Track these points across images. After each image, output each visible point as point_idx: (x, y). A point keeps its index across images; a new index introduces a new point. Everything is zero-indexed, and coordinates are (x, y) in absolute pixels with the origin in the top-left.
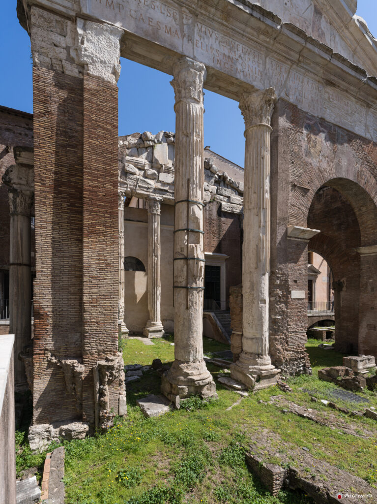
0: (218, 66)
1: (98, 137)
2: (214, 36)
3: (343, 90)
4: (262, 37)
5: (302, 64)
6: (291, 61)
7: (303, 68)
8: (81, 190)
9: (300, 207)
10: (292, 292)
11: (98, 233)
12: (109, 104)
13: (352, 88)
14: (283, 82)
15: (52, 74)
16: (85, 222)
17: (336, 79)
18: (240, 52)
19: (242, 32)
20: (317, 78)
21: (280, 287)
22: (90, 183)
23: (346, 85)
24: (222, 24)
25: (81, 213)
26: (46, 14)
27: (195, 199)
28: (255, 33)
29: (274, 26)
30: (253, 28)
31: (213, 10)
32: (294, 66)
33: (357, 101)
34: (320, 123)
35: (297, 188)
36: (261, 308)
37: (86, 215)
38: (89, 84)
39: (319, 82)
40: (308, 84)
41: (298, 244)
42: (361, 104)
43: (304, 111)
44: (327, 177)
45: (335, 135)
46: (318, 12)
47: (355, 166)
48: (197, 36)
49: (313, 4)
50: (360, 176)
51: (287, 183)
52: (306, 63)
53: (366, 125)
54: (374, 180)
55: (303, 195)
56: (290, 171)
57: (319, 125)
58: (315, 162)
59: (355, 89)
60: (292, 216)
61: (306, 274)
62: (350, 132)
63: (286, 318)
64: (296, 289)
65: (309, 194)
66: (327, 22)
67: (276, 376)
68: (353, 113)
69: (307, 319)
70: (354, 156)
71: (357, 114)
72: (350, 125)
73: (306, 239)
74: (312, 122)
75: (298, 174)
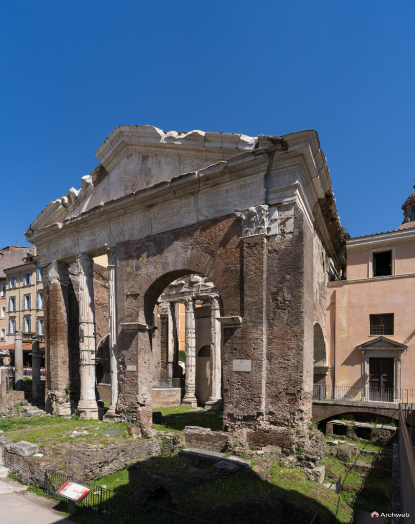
3: (162, 203)
4: (102, 217)
5: (127, 212)
6: (121, 215)
7: (129, 213)
9: (133, 308)
10: (127, 367)
11: (53, 344)
13: (167, 196)
14: (121, 230)
16: (50, 340)
17: (152, 201)
19: (94, 223)
20: (141, 211)
21: (121, 363)
22: (51, 325)
23: (162, 198)
24: (87, 227)
27: (81, 322)
28: (99, 219)
29: (100, 210)
30: (97, 218)
31: (81, 225)
32: (125, 216)
33: (179, 199)
34: (147, 241)
35: (130, 296)
37: (50, 338)
38: (51, 289)
40: (136, 219)
41: (131, 335)
42: (186, 198)
43: (133, 241)
44: (154, 278)
45: (161, 241)
46: (145, 158)
47: (184, 256)
48: (80, 241)
49: (141, 156)
50: (190, 262)
51: (124, 295)
52: (129, 210)
53: (198, 210)
54: (209, 256)
55: (135, 300)
56: (125, 287)
57: (146, 243)
58: (143, 271)
59: (170, 194)
60: (128, 316)
61: (137, 354)
62: (174, 230)
63: (124, 383)
64: (130, 365)
65: (139, 297)
66: (153, 157)
67: (115, 418)
68: (180, 210)
69: (138, 386)
70: (182, 247)
71: (184, 209)
72: (178, 222)
73: (135, 329)
74: (140, 244)
75: (131, 286)
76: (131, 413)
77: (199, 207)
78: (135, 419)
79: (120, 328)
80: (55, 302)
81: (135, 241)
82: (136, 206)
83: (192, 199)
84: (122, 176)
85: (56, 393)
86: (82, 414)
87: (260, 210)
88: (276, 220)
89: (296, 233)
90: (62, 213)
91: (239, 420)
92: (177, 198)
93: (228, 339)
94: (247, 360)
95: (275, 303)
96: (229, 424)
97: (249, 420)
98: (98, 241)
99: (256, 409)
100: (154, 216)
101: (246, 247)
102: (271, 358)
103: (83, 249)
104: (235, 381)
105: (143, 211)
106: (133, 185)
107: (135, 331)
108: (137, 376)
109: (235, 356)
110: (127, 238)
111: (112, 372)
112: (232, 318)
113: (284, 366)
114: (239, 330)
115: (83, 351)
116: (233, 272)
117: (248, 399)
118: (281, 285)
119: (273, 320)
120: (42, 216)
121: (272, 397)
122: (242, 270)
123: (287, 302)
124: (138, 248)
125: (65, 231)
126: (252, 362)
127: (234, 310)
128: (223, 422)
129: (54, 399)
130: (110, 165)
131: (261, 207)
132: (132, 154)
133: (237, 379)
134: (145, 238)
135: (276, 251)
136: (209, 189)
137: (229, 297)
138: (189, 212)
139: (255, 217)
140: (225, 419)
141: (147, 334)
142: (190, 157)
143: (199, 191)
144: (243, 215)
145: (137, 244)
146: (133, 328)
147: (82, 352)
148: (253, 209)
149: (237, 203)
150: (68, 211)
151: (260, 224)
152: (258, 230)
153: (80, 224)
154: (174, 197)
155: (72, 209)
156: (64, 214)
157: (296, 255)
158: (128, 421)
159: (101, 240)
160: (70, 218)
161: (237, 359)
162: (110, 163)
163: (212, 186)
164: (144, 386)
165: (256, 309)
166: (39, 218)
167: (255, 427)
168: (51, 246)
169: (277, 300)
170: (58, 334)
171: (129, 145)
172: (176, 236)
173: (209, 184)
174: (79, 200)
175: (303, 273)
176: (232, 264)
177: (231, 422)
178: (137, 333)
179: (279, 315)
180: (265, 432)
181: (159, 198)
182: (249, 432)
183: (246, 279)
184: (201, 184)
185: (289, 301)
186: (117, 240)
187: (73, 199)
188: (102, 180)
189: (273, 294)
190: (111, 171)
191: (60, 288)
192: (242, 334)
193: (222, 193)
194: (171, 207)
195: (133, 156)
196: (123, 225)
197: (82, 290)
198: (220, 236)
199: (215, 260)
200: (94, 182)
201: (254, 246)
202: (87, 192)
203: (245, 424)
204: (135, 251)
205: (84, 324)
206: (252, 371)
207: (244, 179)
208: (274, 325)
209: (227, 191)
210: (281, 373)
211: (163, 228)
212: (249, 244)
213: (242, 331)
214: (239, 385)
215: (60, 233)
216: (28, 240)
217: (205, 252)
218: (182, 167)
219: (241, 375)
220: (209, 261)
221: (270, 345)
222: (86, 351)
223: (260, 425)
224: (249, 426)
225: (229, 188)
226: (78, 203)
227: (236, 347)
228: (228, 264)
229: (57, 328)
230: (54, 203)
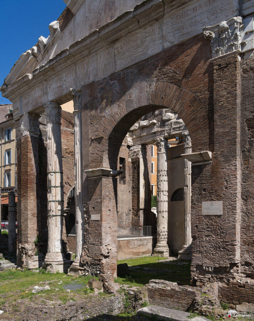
1: (24, 159)
2: (54, 82)
3: (126, 35)
4: (68, 62)
5: (92, 52)
6: (86, 56)
7: (93, 52)
8: (21, 180)
9: (97, 152)
10: (92, 216)
11: (24, 196)
12: (26, 144)
13: (131, 27)
14: (86, 72)
16: (22, 192)
17: (115, 36)
18: (64, 78)
19: (61, 69)
20: (105, 48)
21: (86, 212)
22: (23, 178)
23: (125, 30)
24: (54, 74)
27: (49, 172)
28: (65, 64)
30: (63, 63)
32: (89, 57)
33: (144, 28)
34: (110, 80)
35: (94, 141)
38: (22, 141)
39: (107, 48)
40: (101, 58)
41: (95, 181)
42: (150, 26)
43: (98, 81)
44: (118, 118)
45: (124, 77)
47: (148, 90)
48: (48, 89)
50: (155, 95)
51: (88, 141)
52: (93, 49)
53: (162, 37)
54: (175, 86)
55: (99, 143)
56: (90, 131)
58: (107, 113)
59: (134, 25)
60: (92, 161)
61: (101, 202)
62: (139, 63)
63: (88, 234)
64: (94, 213)
65: (103, 140)
67: (80, 271)
68: (144, 40)
69: (101, 236)
71: (148, 38)
72: (142, 54)
73: (99, 176)
74: (104, 84)
75: (96, 129)
76: (95, 265)
77: (164, 33)
78: (98, 272)
79: (85, 175)
80: (26, 154)
81: (100, 81)
82: (100, 44)
83: (156, 26)
84: (87, 15)
85: (26, 246)
86: (49, 267)
87: (232, 23)
88: (251, 32)
90: (32, 64)
91: (209, 272)
92: (140, 28)
93: (197, 178)
94: (217, 202)
95: (251, 132)
96: (198, 277)
97: (221, 272)
98: (64, 87)
99: (228, 259)
100: (118, 52)
101: (217, 70)
102: (246, 197)
103: (51, 97)
104: (205, 226)
106: (98, 23)
107: (99, 177)
108: (100, 226)
109: (205, 198)
110: (91, 79)
111: (77, 223)
112: (201, 154)
114: (208, 168)
115: (50, 202)
116: (202, 101)
117: (219, 248)
119: (249, 151)
120: (14, 69)
121: (248, 245)
122: (211, 97)
124: (102, 89)
125: (35, 81)
126: (223, 203)
127: (203, 144)
128: (191, 275)
129: (24, 253)
130: (75, 6)
131: (233, 19)
133: (207, 225)
134: (109, 76)
135: (252, 69)
136: (174, 11)
137: (197, 130)
138: (153, 41)
139: (226, 33)
140: (193, 271)
141: (110, 180)
143: (164, 15)
144: (212, 33)
145: (102, 84)
146: (97, 174)
147: (50, 203)
148: (224, 23)
149: (206, 20)
150: (37, 61)
151: (233, 40)
152: (230, 47)
153: (48, 72)
154: (138, 27)
155: (41, 58)
156: (34, 64)
158: (92, 274)
159: (67, 86)
160: (38, 67)
161: (206, 201)
162: (76, 4)
163: (178, 7)
164: (108, 236)
165: (228, 140)
166: (12, 72)
167: (229, 281)
168: (23, 98)
170: (29, 186)
172: (140, 70)
173: (174, 5)
174: (48, 47)
176: (200, 92)
177: (199, 275)
178: (101, 179)
180: (240, 286)
181: (122, 31)
182: (221, 286)
183: (217, 107)
184: (166, 7)
186: (82, 83)
187: (42, 47)
188: (68, 23)
189: (248, 120)
190: (76, 12)
191: (30, 139)
192: (213, 172)
193: (189, 13)
194: (135, 38)
196: (88, 67)
197: (50, 139)
198: (187, 62)
199: (181, 90)
200: (61, 27)
201: (225, 67)
202: (54, 38)
203: (216, 277)
204: (100, 92)
205: (51, 174)
206: (224, 214)
208: (251, 157)
209: (195, 10)
211: (126, 63)
212: (219, 65)
213: (213, 167)
214: (209, 231)
215: (31, 84)
216: (3, 95)
217: (171, 83)
219: (211, 219)
220: (175, 92)
221: (245, 182)
222: (53, 201)
223: (234, 278)
224: (221, 280)
225: (196, 5)
226: (47, 51)
227: (205, 186)
228: (196, 93)
229: (27, 180)
230: (25, 55)
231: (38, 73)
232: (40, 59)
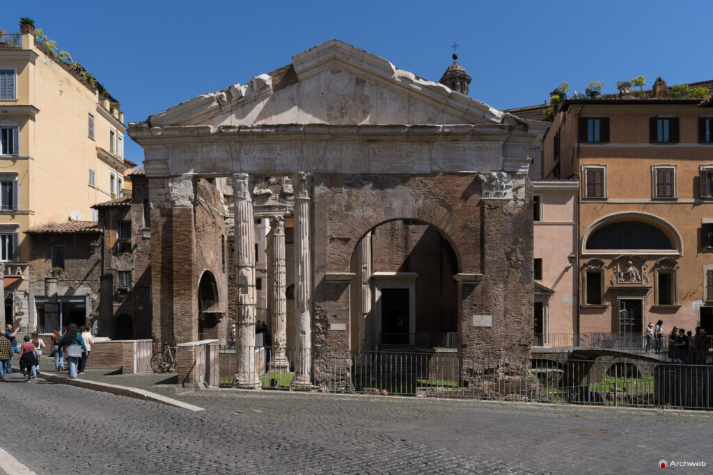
0: (260, 168)
1: (181, 240)
2: (256, 149)
3: (388, 141)
4: (293, 136)
6: (325, 140)
7: (338, 141)
8: (172, 270)
9: (341, 254)
10: (331, 325)
11: (180, 295)
12: (186, 220)
14: (320, 157)
15: (159, 210)
16: (174, 289)
17: (376, 137)
18: (278, 151)
20: (356, 142)
21: (320, 321)
22: (177, 267)
23: (390, 137)
24: (260, 140)
25: (172, 283)
26: (155, 180)
27: (243, 265)
28: (287, 136)
29: (298, 129)
30: (284, 134)
32: (330, 142)
33: (411, 143)
34: (363, 179)
35: (336, 240)
36: (301, 337)
37: (175, 285)
38: (176, 212)
40: (347, 150)
41: (337, 286)
42: (419, 144)
43: (342, 174)
45: (383, 182)
46: (360, 82)
47: (414, 204)
48: (243, 155)
49: (354, 78)
50: (422, 211)
51: (325, 238)
53: (431, 159)
54: (445, 210)
55: (344, 245)
56: (328, 228)
57: (362, 181)
58: (357, 213)
59: (402, 137)
60: (332, 263)
61: (348, 310)
62: (404, 174)
63: (325, 346)
64: (336, 323)
65: (350, 242)
66: (372, 85)
68: (410, 154)
70: (412, 195)
71: (415, 154)
72: (406, 167)
73: (346, 280)
74: (353, 181)
75: (338, 227)
76: (337, 381)
77: (433, 157)
79: (319, 279)
80: (186, 233)
81: (345, 175)
83: (425, 148)
84: (322, 91)
87: (501, 177)
88: (510, 187)
89: (527, 202)
90: (210, 112)
91: (479, 374)
92: (408, 142)
93: (468, 295)
94: (487, 316)
95: (509, 262)
96: (469, 379)
97: (489, 372)
98: (278, 162)
100: (375, 153)
101: (487, 208)
102: (505, 313)
103: (249, 167)
104: (476, 336)
105: (359, 144)
106: (342, 108)
107: (345, 282)
108: (347, 337)
109: (476, 312)
110: (330, 168)
111: (304, 333)
113: (517, 320)
114: (479, 287)
115: (247, 305)
116: (472, 230)
117: (488, 354)
118: (514, 247)
119: (507, 277)
120: (178, 109)
121: (507, 350)
122: (482, 229)
123: (520, 262)
124: (350, 184)
125: (217, 137)
126: (492, 317)
127: (474, 266)
128: (462, 378)
131: (501, 173)
132: (340, 71)
133: (478, 335)
134: (360, 174)
135: (509, 214)
136: (446, 142)
138: (421, 159)
139: (496, 182)
140: (464, 375)
142: (424, 103)
143: (435, 141)
144: (485, 178)
145: (348, 179)
146: (345, 278)
147: (246, 307)
148: (495, 174)
149: (475, 163)
150: (221, 110)
151: (500, 189)
152: (498, 194)
153: (249, 135)
154: (405, 140)
155: (229, 109)
157: (527, 221)
159: (284, 162)
160: (237, 125)
161: (477, 315)
163: (451, 141)
165: (496, 267)
166: (172, 111)
167: (496, 379)
168: (178, 150)
169: (511, 259)
171: (338, 60)
172: (404, 181)
173: (448, 138)
174: (246, 101)
175: (533, 237)
176: (471, 222)
177: (471, 377)
178: (348, 284)
179: (513, 273)
180: (505, 382)
183: (487, 238)
185: (522, 261)
186: (314, 168)
187: (235, 97)
188: (287, 86)
189: (507, 253)
190: (305, 80)
192: (483, 291)
193: (460, 149)
194: (398, 148)
195: (342, 73)
196: (325, 152)
197: (245, 222)
198: (459, 192)
199: (452, 215)
200: (274, 86)
201: (494, 209)
202: (260, 94)
203: (485, 377)
205: (248, 268)
206: (493, 326)
207: (483, 142)
208: (508, 282)
209: (465, 149)
210: (515, 326)
211: (386, 169)
212: (490, 206)
213: (483, 287)
214: (479, 340)
215: (208, 138)
217: (441, 205)
218: (412, 109)
219: (481, 330)
220: (445, 214)
222: (250, 305)
224: (489, 379)
225: (466, 146)
226: (242, 104)
227: (475, 302)
228: (467, 221)
229: (191, 271)
230: (206, 98)
231: (234, 132)
232: (227, 110)
